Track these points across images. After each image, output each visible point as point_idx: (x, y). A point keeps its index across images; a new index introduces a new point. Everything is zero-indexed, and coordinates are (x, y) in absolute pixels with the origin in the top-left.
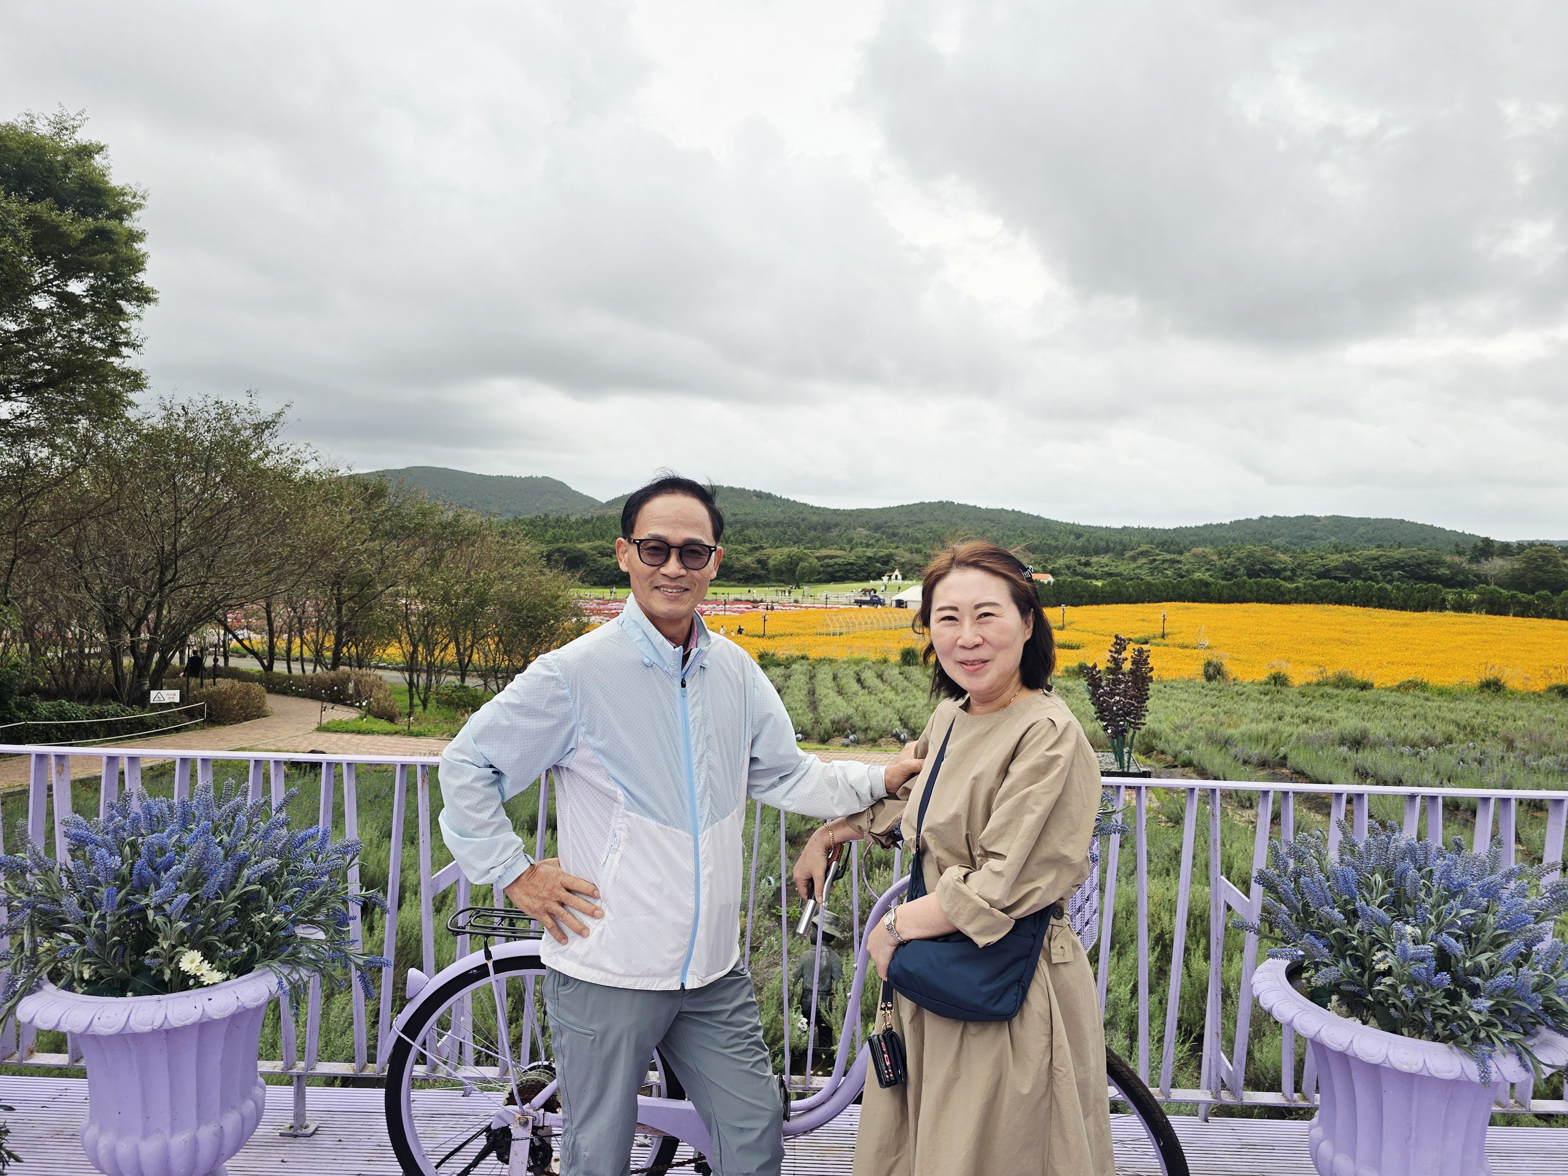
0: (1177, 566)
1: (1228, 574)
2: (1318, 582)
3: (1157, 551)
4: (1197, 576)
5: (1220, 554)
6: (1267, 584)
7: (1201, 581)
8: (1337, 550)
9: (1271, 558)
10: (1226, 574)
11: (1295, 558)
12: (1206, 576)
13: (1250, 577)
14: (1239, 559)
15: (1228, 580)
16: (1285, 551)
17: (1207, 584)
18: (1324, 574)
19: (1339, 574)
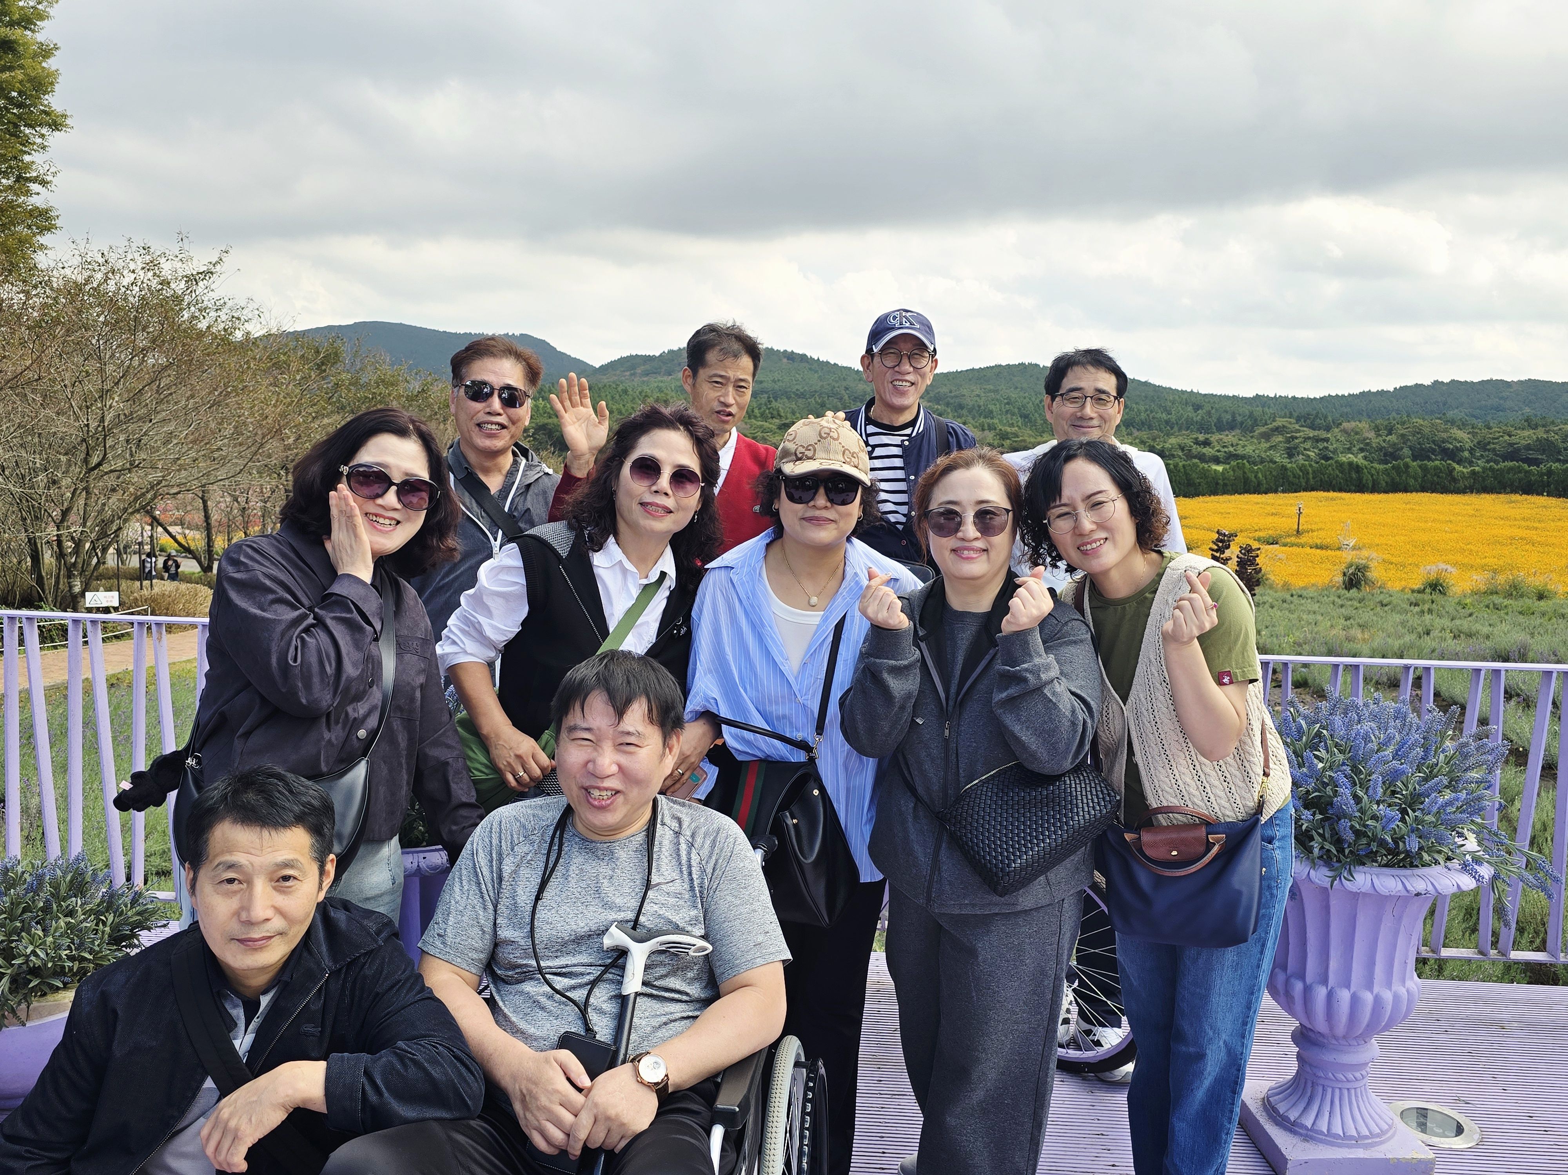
0: (1321, 445)
1: (1389, 455)
2: (1502, 465)
3: (1297, 427)
4: (1344, 458)
5: (1377, 429)
6: (1436, 468)
7: (1350, 464)
8: (1530, 424)
9: (1444, 435)
10: (1385, 455)
11: (1474, 434)
12: (1358, 459)
13: (1415, 458)
14: (1403, 436)
15: (1386, 462)
16: (1462, 426)
17: (1357, 468)
18: (1513, 454)
19: (1532, 455)
